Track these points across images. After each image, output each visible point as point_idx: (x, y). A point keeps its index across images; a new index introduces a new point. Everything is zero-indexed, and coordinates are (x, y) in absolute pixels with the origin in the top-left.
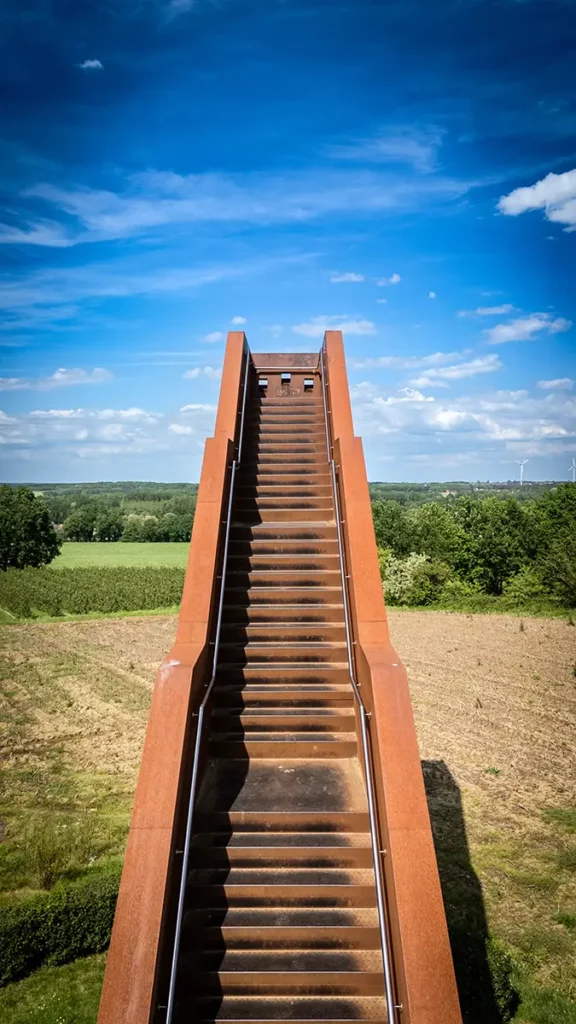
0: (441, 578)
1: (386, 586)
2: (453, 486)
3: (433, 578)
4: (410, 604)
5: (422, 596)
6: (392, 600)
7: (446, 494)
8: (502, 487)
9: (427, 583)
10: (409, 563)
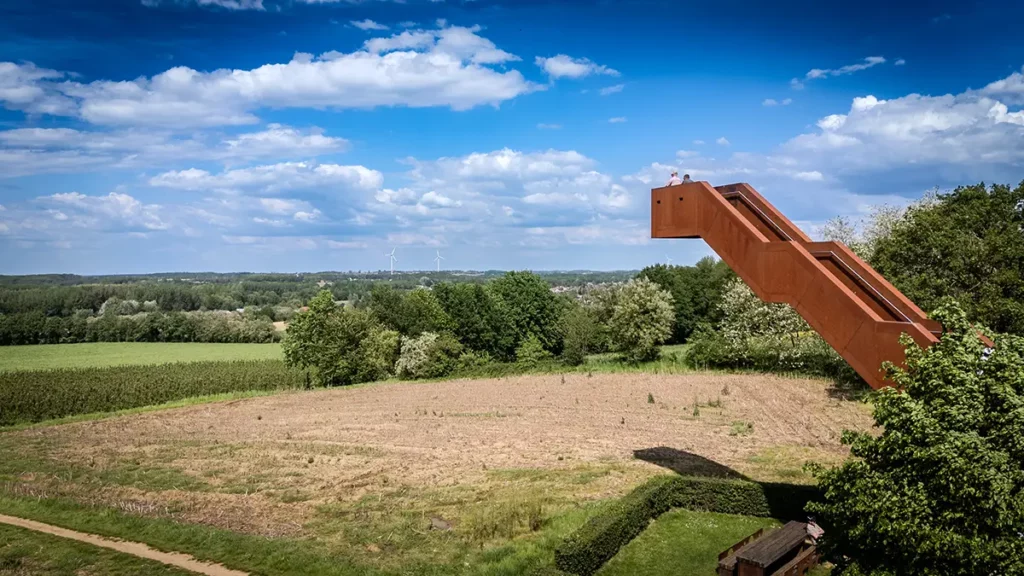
0: (455, 352)
1: (402, 362)
2: (326, 276)
3: (448, 352)
4: (428, 378)
5: (440, 368)
6: (407, 375)
7: (322, 284)
8: (375, 277)
9: (444, 357)
10: (421, 341)
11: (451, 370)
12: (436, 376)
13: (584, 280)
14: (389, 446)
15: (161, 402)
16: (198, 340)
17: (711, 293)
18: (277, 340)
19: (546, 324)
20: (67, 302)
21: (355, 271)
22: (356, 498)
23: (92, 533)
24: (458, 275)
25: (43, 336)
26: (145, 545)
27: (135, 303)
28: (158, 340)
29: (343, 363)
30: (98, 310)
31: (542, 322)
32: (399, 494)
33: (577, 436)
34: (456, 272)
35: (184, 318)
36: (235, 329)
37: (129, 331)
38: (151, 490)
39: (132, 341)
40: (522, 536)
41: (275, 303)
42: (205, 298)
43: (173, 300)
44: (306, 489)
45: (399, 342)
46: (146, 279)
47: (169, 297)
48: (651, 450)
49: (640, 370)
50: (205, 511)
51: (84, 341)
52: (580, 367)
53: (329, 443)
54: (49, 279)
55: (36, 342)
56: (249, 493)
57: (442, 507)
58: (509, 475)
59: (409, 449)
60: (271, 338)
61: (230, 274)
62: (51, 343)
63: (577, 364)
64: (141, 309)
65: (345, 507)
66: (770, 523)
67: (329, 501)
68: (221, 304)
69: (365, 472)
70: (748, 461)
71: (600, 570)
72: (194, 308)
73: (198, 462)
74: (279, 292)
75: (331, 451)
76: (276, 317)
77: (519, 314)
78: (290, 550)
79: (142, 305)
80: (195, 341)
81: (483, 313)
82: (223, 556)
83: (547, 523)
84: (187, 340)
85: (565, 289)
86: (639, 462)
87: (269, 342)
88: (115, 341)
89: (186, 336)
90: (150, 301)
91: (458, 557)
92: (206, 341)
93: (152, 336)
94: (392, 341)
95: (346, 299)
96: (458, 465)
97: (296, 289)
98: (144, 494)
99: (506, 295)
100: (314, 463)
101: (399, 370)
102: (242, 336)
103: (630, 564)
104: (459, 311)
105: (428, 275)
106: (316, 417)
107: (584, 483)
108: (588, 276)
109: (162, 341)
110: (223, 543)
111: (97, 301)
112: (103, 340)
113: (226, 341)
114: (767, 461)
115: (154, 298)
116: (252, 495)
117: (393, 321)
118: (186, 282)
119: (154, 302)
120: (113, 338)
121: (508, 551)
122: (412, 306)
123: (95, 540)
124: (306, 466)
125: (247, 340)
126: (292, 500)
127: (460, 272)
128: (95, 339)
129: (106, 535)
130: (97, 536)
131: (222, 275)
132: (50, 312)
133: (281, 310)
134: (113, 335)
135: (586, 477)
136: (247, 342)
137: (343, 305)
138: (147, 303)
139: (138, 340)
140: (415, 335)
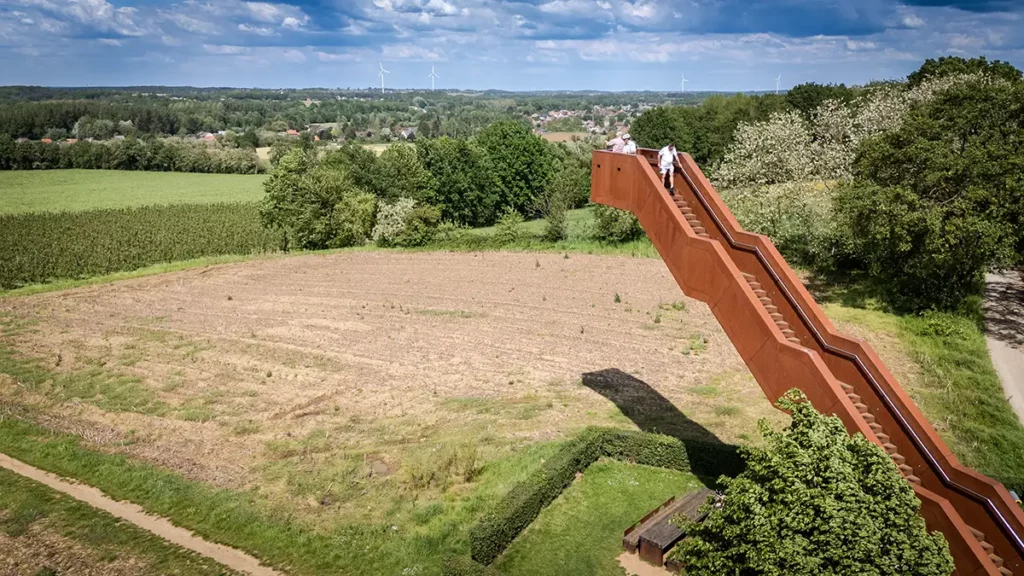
0: (433, 221)
1: (379, 230)
2: (313, 94)
3: (426, 221)
4: (406, 246)
5: (418, 238)
6: (384, 242)
7: (308, 103)
8: (365, 96)
9: (421, 226)
10: (399, 208)
11: (429, 240)
12: (414, 246)
13: (590, 103)
14: (348, 357)
15: (136, 267)
16: (179, 169)
17: (714, 137)
18: (261, 171)
19: (534, 180)
20: (38, 121)
21: (344, 87)
22: (305, 432)
23: (49, 471)
24: (454, 94)
25: (15, 161)
26: (98, 490)
27: (110, 124)
28: (137, 168)
29: (319, 227)
30: (71, 129)
31: (530, 177)
32: (348, 429)
33: (534, 350)
34: (453, 91)
35: (162, 145)
36: (217, 158)
37: (105, 157)
38: (110, 411)
39: (109, 168)
40: (456, 486)
41: (259, 125)
42: (184, 118)
43: (149, 120)
44: (259, 417)
45: (376, 206)
46: (120, 94)
47: (145, 116)
48: (600, 374)
49: (618, 251)
50: (159, 444)
51: (59, 168)
52: (560, 242)
53: (291, 347)
54: (15, 91)
55: (9, 168)
56: (204, 421)
57: (386, 448)
58: (456, 405)
59: (367, 361)
60: (254, 168)
61: (209, 90)
62: (25, 169)
63: (555, 240)
64: (116, 131)
65: (293, 445)
66: (689, 480)
67: (279, 437)
68: (202, 125)
69: (320, 394)
70: (692, 391)
71: (517, 540)
72: (173, 132)
73: (162, 368)
74: (262, 112)
75: (291, 360)
76: (259, 142)
77: (505, 170)
78: (232, 505)
79: (116, 126)
80: (176, 170)
81: (467, 169)
82: (170, 509)
83: (480, 472)
84: (167, 169)
85: (569, 113)
86: (586, 391)
87: (253, 173)
88: (91, 167)
89: (166, 165)
90: (126, 121)
91: (391, 513)
92: (186, 171)
93: (130, 163)
94: (369, 207)
95: (334, 121)
96: (410, 389)
97: (281, 109)
98: (104, 415)
99: (492, 149)
100: (272, 378)
101: (376, 238)
102: (224, 166)
103: (546, 533)
104: (440, 168)
105: (422, 95)
106: (285, 302)
107: (526, 418)
108: (595, 97)
109: (141, 169)
110: (171, 493)
111: (70, 120)
112: (79, 167)
113: (208, 172)
114: (710, 392)
115: (129, 118)
116: (206, 424)
117: (369, 183)
118: (163, 97)
119: (129, 122)
120: (88, 165)
121: (437, 511)
122: (389, 164)
123: (52, 481)
124: (264, 383)
125: (229, 170)
126: (244, 431)
127: (457, 91)
128: (70, 165)
129: (62, 474)
130: (54, 475)
131: (200, 90)
132: (21, 131)
133: (264, 134)
134: (90, 161)
135: (530, 410)
136: (229, 173)
137: (330, 129)
138: (122, 123)
139: (117, 167)
140: (393, 199)
